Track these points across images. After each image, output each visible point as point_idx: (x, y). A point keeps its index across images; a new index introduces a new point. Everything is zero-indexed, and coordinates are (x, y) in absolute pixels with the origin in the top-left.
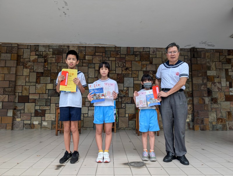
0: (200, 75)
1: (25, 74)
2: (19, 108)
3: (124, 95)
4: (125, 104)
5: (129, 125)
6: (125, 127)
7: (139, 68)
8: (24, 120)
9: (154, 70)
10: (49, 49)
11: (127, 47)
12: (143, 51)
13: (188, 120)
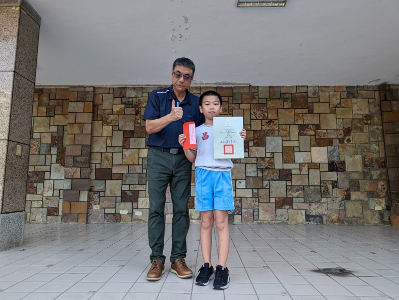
1: (105, 134)
2: (97, 188)
3: (266, 166)
4: (269, 180)
5: (276, 216)
6: (270, 219)
7: (291, 121)
8: (105, 208)
9: (316, 123)
10: (143, 92)
11: (269, 87)
12: (297, 93)
13: (378, 208)
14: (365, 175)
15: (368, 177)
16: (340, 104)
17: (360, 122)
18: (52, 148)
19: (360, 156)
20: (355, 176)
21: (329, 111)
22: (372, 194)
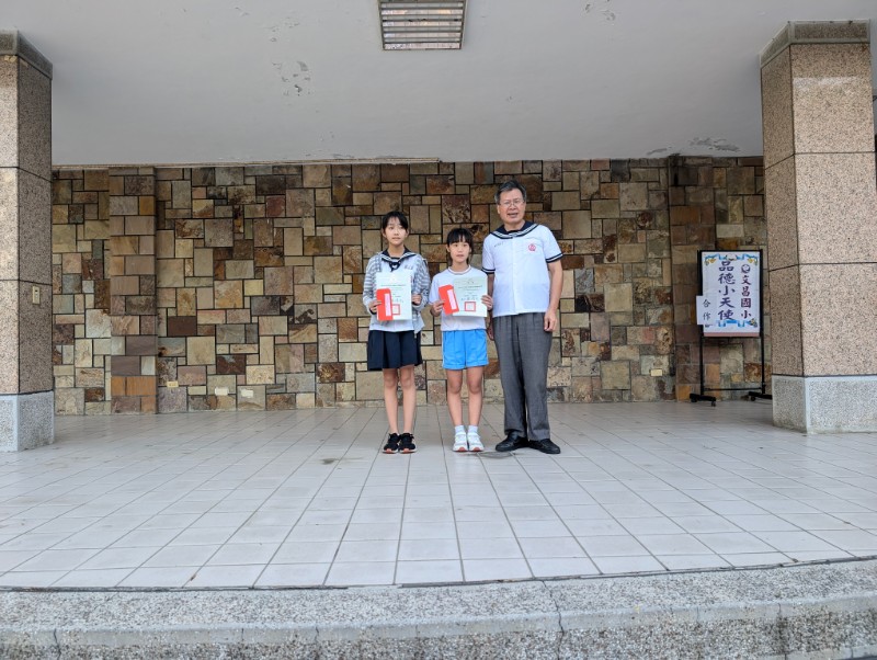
0: (695, 238)
1: (181, 254)
2: (171, 352)
5: (486, 390)
8: (187, 386)
9: (556, 228)
10: (245, 177)
11: (474, 163)
12: (523, 174)
13: (658, 373)
14: (636, 317)
15: (642, 322)
16: (598, 193)
17: (632, 226)
18: (84, 282)
19: (630, 285)
20: (620, 320)
21: (578, 207)
22: (645, 350)
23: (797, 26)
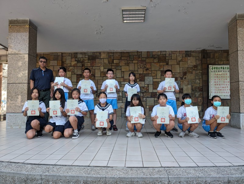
1: (68, 76)
3: (145, 91)
4: (146, 98)
10: (85, 55)
11: (147, 52)
12: (161, 55)
15: (194, 96)
16: (182, 60)
19: (190, 86)
21: (176, 64)
22: (195, 104)
23: (238, 15)
